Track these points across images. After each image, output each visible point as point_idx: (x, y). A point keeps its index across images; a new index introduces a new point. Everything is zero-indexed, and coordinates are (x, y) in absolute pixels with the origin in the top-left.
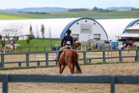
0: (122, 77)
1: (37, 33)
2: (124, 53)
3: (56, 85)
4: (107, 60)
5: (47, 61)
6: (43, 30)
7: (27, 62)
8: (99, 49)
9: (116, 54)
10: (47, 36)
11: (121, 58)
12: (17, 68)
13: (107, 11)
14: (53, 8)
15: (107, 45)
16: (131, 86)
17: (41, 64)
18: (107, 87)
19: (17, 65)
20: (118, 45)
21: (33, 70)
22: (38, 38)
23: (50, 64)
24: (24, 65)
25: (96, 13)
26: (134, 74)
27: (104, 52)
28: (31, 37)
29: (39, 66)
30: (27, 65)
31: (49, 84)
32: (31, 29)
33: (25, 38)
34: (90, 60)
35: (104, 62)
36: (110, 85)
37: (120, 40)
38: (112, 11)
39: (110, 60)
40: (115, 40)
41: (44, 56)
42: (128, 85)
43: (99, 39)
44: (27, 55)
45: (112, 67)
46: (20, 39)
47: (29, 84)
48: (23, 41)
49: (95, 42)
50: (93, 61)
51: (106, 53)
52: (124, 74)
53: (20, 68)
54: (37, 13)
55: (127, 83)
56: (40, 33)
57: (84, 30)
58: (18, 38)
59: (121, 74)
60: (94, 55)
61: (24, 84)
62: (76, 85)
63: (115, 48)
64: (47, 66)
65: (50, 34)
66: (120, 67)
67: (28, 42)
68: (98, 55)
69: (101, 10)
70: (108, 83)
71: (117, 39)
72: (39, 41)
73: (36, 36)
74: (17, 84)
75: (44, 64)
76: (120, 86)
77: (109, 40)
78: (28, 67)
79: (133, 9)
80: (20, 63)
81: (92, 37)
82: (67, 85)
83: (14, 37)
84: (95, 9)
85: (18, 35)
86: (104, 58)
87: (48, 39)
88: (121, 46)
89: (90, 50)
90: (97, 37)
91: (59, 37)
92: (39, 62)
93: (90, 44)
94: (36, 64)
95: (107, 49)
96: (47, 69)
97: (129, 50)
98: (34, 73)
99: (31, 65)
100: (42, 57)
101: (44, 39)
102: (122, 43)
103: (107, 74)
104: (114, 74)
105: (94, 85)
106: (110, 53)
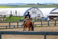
0: (49, 32)
1: (14, 14)
2: (50, 22)
3: (22, 36)
4: (43, 25)
5: (18, 26)
6: (16, 12)
7: (10, 26)
8: (40, 21)
9: (47, 23)
10: (18, 15)
11: (49, 24)
12: (5, 29)
13: (43, 5)
14: (20, 3)
15: (43, 19)
16: (53, 36)
17: (15, 27)
18: (43, 37)
19: (5, 27)
20: (47, 19)
21: (12, 29)
22: (14, 16)
23: (19, 27)
24: (8, 27)
25: (38, 5)
26: (54, 31)
27: (41, 22)
28: (11, 16)
29: (14, 28)
30: (10, 27)
31: (19, 35)
32: (11, 12)
33: (9, 16)
34: (36, 25)
35: (42, 26)
36: (44, 35)
37: (48, 17)
38: (45, 5)
39: (44, 25)
40: (46, 17)
41: (17, 23)
42: (51, 36)
43: (39, 16)
44: (10, 23)
45: (45, 28)
46: (7, 16)
47: (10, 35)
48: (8, 17)
49: (38, 18)
50: (37, 26)
51: (42, 22)
52: (50, 31)
53: (7, 28)
54: (14, 5)
55: (51, 35)
56: (15, 14)
57: (33, 13)
58: (6, 16)
59: (49, 31)
60: (37, 23)
61: (8, 35)
62: (30, 36)
63: (46, 20)
64: (18, 28)
65: (19, 14)
66: (48, 28)
67: (10, 17)
68: (39, 23)
69: (40, 4)
70: (43, 35)
71: (47, 16)
72: (15, 17)
73: (13, 15)
74: (5, 35)
75: (17, 27)
76: (48, 36)
77: (44, 17)
78: (10, 28)
79: (54, 4)
80: (6, 27)
81: (37, 16)
82: (26, 36)
83: (4, 16)
84: (38, 4)
85: (6, 15)
86: (42, 24)
87: (18, 16)
88: (49, 19)
89: (36, 21)
90: (39, 15)
91: (23, 16)
92: (14, 26)
93: (36, 19)
94: (13, 27)
95: (43, 21)
96: (18, 29)
97: (52, 21)
98: (12, 31)
99: (11, 27)
100: (16, 24)
101: (16, 16)
102: (49, 18)
103: (43, 31)
104: (46, 31)
105: (37, 36)
106: (44, 22)
